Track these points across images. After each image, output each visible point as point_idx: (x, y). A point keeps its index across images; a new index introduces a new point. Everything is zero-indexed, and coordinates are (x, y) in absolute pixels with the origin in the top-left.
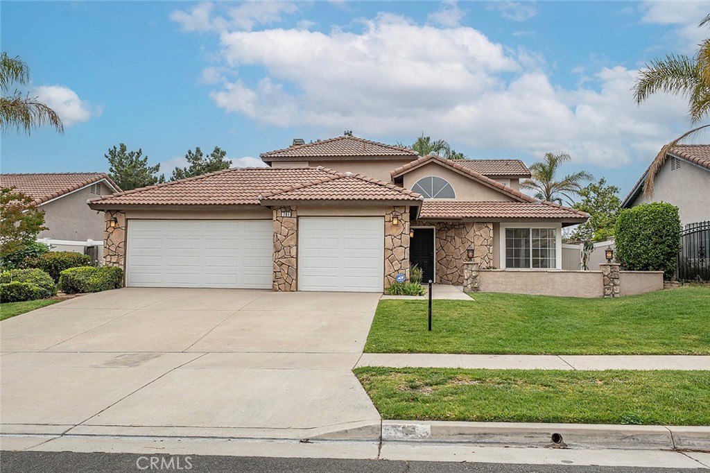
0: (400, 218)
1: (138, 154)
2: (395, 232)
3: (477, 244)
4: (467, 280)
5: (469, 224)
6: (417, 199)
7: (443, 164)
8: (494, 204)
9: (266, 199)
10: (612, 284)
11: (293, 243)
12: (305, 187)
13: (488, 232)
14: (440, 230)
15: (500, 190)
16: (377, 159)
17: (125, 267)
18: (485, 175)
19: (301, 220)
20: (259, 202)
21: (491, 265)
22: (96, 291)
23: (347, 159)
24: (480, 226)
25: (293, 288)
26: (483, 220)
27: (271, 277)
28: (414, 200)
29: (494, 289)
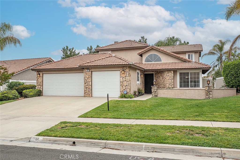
0: (125, 71)
1: (72, 49)
2: (123, 76)
3: (167, 79)
4: (153, 92)
5: (164, 71)
6: (130, 64)
7: (156, 49)
8: (175, 63)
9: (80, 65)
10: (209, 94)
11: (90, 80)
12: (96, 61)
13: (171, 74)
14: (156, 74)
15: (178, 58)
16: (135, 48)
17: (43, 89)
18: (171, 52)
19: (93, 72)
20: (78, 67)
21: (173, 87)
22: (31, 97)
23: (124, 49)
24: (168, 72)
25: (91, 96)
26: (169, 70)
27: (83, 92)
28: (128, 64)
29: (163, 96)
